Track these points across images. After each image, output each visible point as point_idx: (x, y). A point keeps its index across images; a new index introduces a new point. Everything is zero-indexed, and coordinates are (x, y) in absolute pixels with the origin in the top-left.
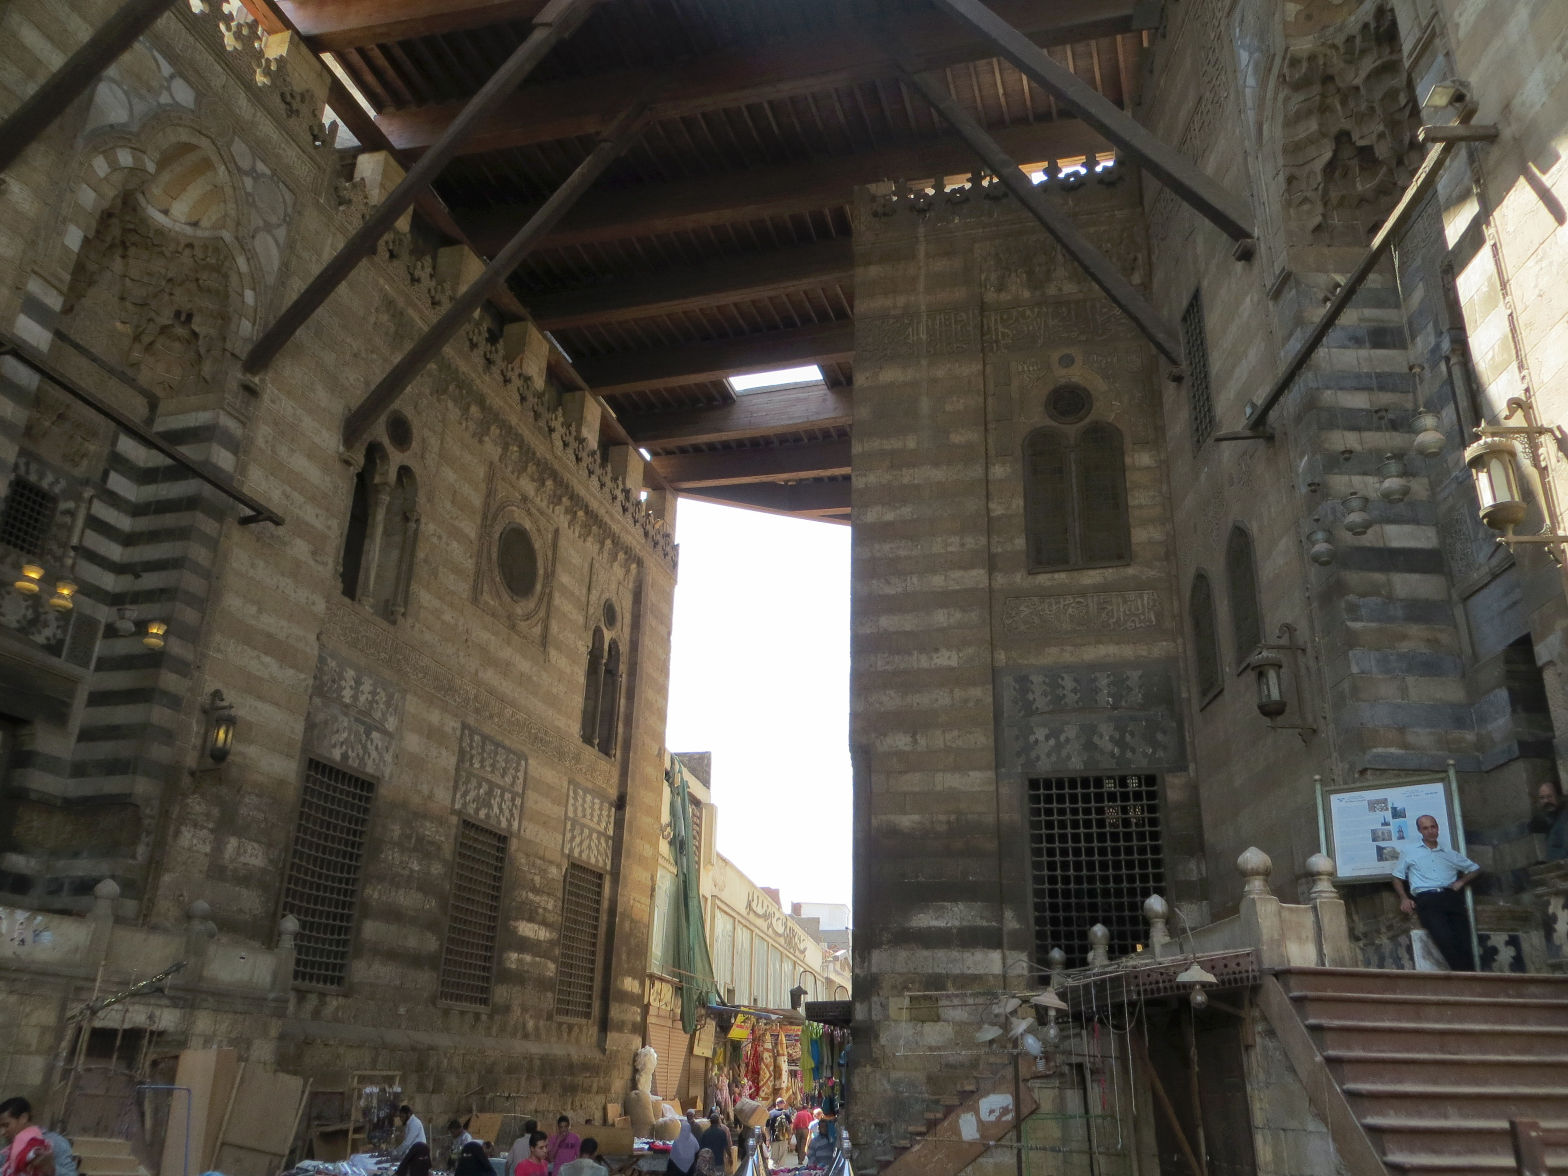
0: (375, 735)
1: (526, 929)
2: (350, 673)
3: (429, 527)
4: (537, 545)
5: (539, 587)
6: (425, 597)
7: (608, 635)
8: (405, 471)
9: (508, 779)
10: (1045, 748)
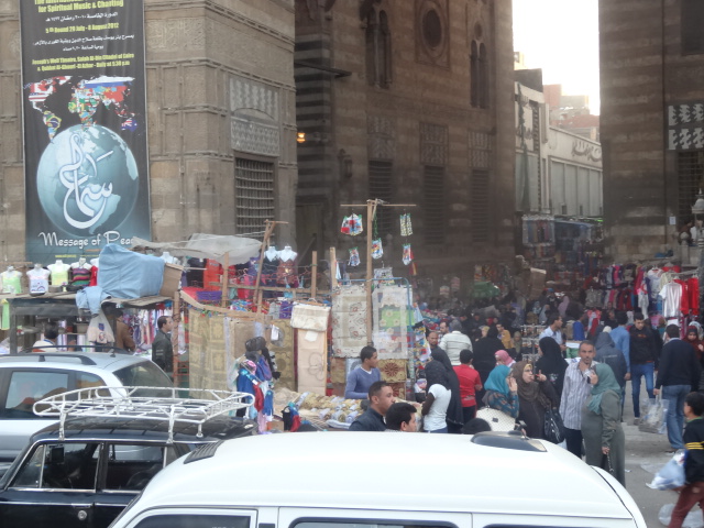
0: (389, 142)
1: (456, 207)
2: (377, 119)
3: (394, 35)
4: (439, 15)
5: (443, 35)
6: (398, 70)
7: (478, 43)
8: (382, 13)
9: (441, 140)
10: (686, 138)
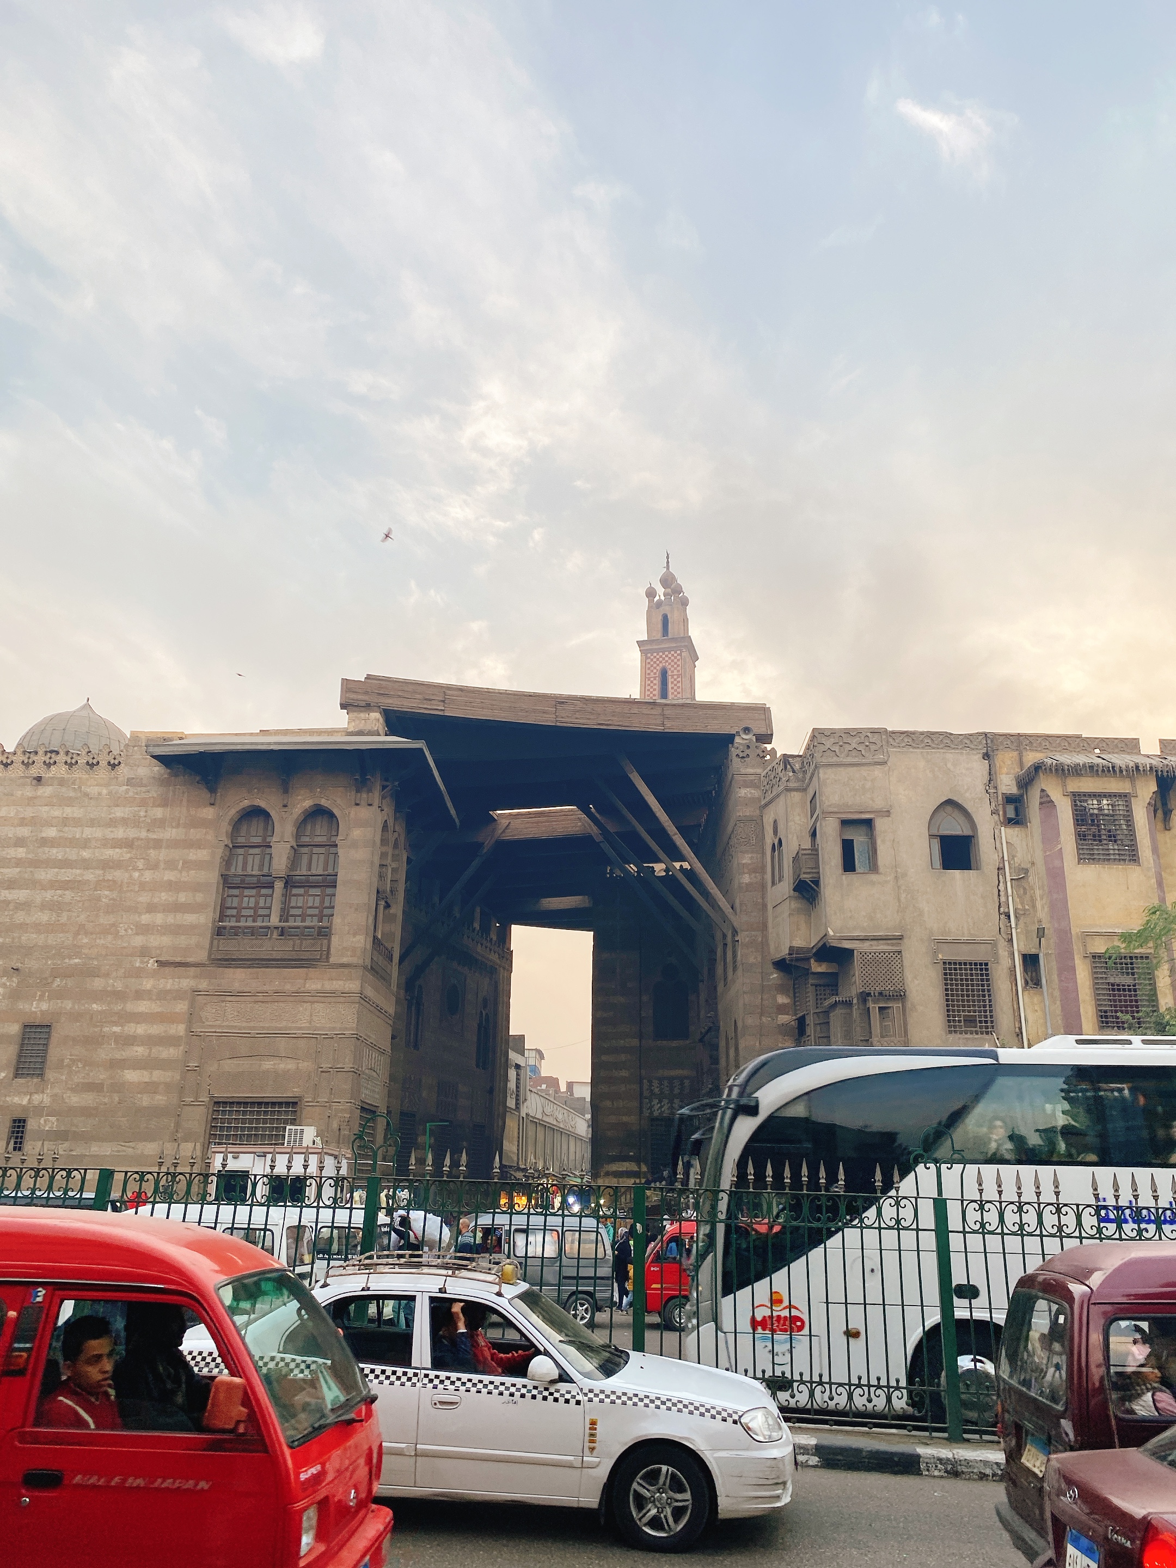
0: (415, 1096)
2: (408, 1075)
3: (427, 1005)
4: (459, 988)
5: (460, 1006)
6: (427, 1035)
7: (485, 1013)
8: (420, 987)
10: (657, 1107)
